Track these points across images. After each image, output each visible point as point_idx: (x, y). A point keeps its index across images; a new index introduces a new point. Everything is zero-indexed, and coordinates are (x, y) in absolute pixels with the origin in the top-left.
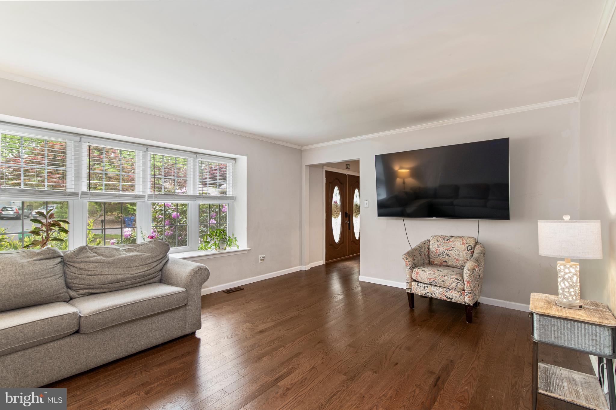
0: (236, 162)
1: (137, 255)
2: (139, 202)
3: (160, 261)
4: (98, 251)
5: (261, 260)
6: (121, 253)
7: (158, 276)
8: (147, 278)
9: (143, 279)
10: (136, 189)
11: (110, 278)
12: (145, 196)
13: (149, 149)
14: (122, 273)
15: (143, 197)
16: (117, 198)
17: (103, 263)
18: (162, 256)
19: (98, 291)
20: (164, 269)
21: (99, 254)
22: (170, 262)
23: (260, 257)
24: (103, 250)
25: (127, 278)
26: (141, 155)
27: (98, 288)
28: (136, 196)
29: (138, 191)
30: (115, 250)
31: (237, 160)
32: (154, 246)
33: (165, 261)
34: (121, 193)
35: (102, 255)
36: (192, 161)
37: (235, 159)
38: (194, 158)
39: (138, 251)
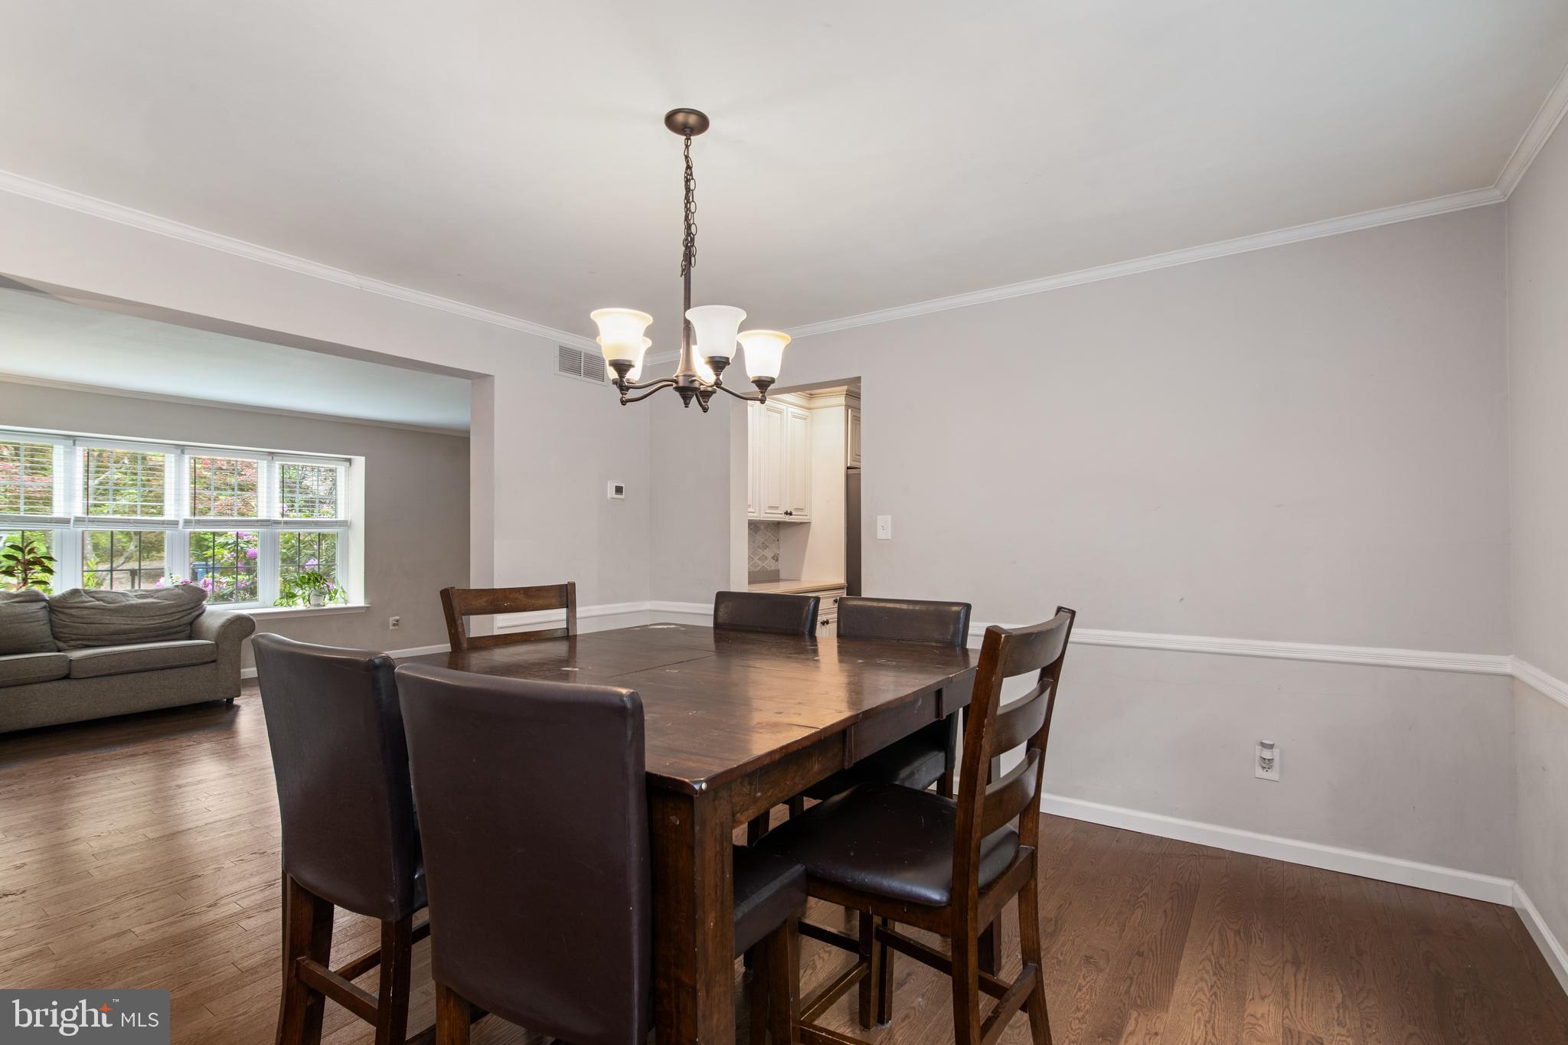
0: (350, 464)
1: (153, 603)
2: (168, 533)
3: (189, 611)
4: (97, 596)
5: (394, 625)
6: (131, 599)
7: (185, 631)
8: (166, 632)
9: (160, 632)
10: (166, 512)
11: (112, 628)
12: (178, 521)
13: (186, 451)
14: (129, 622)
15: (176, 523)
16: (131, 525)
17: (103, 609)
18: (193, 605)
19: (96, 644)
20: (195, 622)
21: (98, 600)
22: (205, 614)
23: (392, 620)
24: (104, 595)
25: (137, 629)
26: (173, 459)
27: (95, 640)
28: (163, 523)
29: (169, 515)
30: (120, 595)
31: (352, 462)
32: (181, 591)
33: (197, 613)
34: (139, 517)
35: (102, 600)
36: (265, 466)
37: (349, 460)
38: (268, 462)
39: (155, 598)
